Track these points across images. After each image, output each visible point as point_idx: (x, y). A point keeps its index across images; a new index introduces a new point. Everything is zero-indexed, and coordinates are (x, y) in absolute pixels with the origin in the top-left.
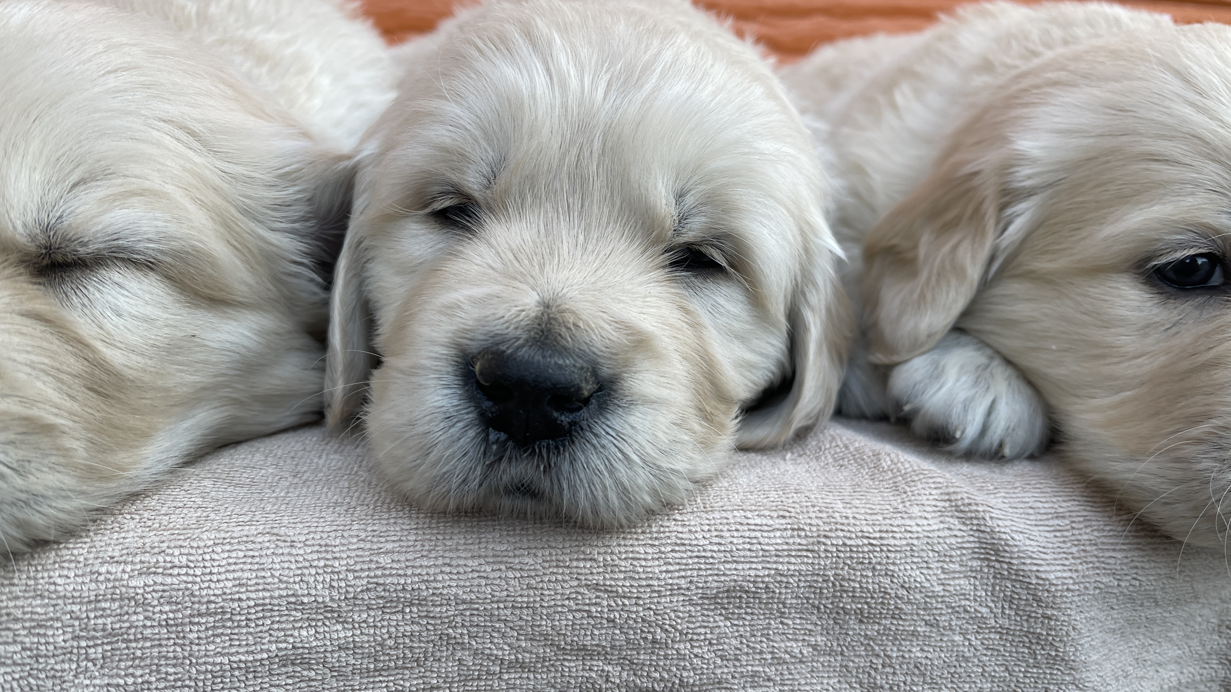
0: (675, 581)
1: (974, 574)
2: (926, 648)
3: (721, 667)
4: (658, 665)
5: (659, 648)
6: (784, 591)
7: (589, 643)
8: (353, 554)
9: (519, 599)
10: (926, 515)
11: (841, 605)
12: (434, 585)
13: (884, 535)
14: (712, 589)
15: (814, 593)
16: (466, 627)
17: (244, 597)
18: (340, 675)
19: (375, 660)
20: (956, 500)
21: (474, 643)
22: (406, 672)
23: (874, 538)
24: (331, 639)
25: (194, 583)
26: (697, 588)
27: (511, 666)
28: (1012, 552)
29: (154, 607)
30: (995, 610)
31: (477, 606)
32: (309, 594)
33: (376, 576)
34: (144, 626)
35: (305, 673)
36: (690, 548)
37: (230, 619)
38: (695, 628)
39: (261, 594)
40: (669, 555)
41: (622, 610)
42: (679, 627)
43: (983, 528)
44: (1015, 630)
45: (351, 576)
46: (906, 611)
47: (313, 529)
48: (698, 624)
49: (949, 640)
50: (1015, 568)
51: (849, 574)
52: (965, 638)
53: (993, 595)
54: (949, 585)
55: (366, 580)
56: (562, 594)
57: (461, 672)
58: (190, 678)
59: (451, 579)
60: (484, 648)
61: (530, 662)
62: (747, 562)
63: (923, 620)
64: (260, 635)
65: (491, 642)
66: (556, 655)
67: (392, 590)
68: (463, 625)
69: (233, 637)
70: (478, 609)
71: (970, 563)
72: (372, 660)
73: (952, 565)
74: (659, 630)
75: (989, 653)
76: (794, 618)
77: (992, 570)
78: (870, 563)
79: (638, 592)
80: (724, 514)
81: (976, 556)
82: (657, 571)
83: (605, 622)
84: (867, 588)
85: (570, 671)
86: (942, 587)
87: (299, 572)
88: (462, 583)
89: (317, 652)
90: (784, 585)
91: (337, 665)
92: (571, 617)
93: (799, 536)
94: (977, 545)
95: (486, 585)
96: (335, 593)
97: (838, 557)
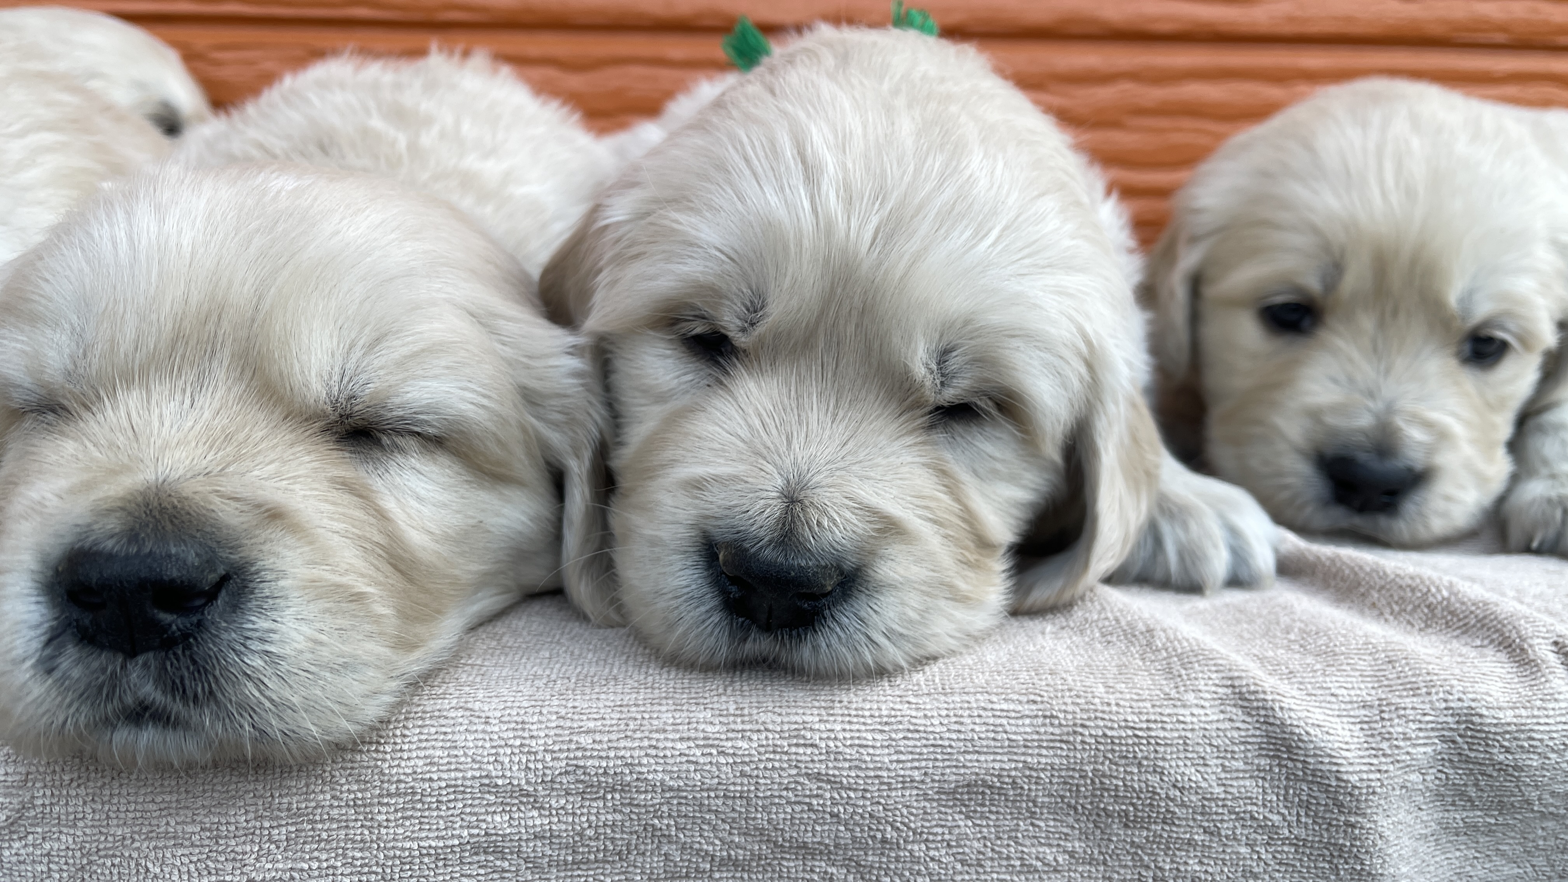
0: (908, 773)
1: (1262, 775)
2: (1206, 861)
3: (961, 873)
4: (888, 868)
5: (891, 849)
6: (1034, 787)
7: (810, 840)
8: (552, 733)
9: (732, 788)
10: (1202, 702)
11: (1102, 806)
12: (638, 769)
13: (1153, 726)
14: (950, 782)
15: (1070, 791)
16: (674, 817)
17: (435, 777)
18: (535, 866)
19: (574, 851)
20: (1240, 686)
21: (682, 836)
22: (607, 866)
23: (1141, 729)
24: (526, 827)
25: (384, 760)
26: (933, 781)
27: (723, 863)
28: (1306, 749)
29: (342, 785)
30: (1288, 818)
31: (685, 794)
32: (503, 776)
33: (575, 758)
34: (331, 806)
35: (498, 863)
36: (924, 735)
37: (420, 801)
38: (931, 827)
39: (453, 775)
40: (901, 743)
41: (847, 803)
42: (912, 825)
43: (1271, 720)
44: (1313, 841)
45: (548, 757)
46: (1179, 814)
47: (509, 704)
48: (934, 823)
49: (1233, 852)
50: (1311, 767)
51: (1110, 769)
52: (1253, 850)
53: (1286, 799)
54: (1231, 786)
55: (565, 762)
56: (780, 784)
57: (668, 869)
58: (377, 864)
59: (657, 763)
60: (693, 842)
61: (744, 860)
62: (990, 753)
63: (1200, 826)
64: (451, 819)
65: (701, 836)
66: (772, 852)
67: (592, 773)
68: (670, 816)
69: (422, 820)
70: (686, 798)
71: (1256, 761)
72: (570, 851)
73: (1233, 762)
74: (889, 829)
75: (1283, 869)
76: (1047, 819)
77: (1284, 770)
78: (1135, 757)
79: (865, 783)
80: (966, 698)
81: (1264, 753)
82: (887, 760)
83: (828, 816)
84: (1132, 787)
85: (789, 872)
86: (1223, 789)
87: (494, 751)
88: (669, 768)
89: (511, 840)
90: (1034, 780)
91: (532, 855)
92: (789, 810)
93: (1052, 725)
94: (1265, 740)
95: (695, 771)
96: (531, 775)
97: (1097, 749)
